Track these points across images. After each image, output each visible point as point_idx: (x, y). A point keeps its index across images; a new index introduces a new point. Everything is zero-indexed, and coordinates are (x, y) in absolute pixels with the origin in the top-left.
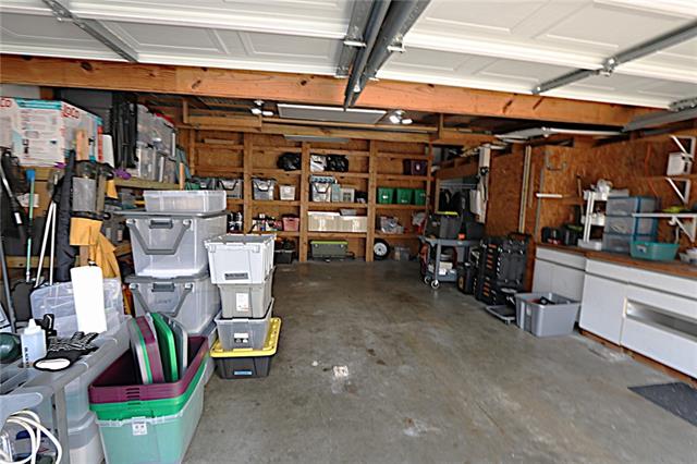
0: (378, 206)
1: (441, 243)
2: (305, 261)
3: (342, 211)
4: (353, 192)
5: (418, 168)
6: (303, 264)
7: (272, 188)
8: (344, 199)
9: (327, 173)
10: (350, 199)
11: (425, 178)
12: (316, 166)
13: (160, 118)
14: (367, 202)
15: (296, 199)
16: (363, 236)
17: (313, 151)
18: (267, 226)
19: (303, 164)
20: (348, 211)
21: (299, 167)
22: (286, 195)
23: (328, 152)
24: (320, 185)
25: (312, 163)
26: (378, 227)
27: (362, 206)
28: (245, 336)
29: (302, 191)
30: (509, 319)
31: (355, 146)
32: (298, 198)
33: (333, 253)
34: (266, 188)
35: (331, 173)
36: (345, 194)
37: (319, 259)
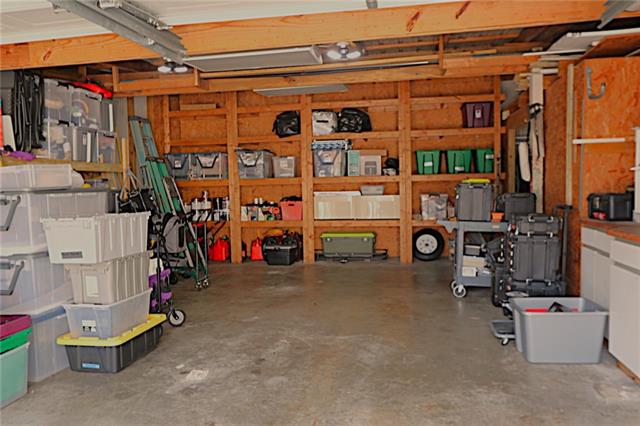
0: (417, 178)
1: (464, 227)
2: (313, 262)
3: (363, 188)
4: (378, 160)
5: (478, 115)
6: (309, 266)
7: (261, 161)
8: (367, 170)
9: (338, 135)
10: (375, 171)
11: (490, 130)
12: (321, 126)
13: (79, 90)
14: (398, 173)
15: (296, 176)
16: (394, 223)
17: (317, 106)
18: (261, 214)
19: (303, 127)
20: (373, 189)
21: (297, 130)
22: (283, 171)
23: (338, 105)
24: (326, 154)
25: (314, 122)
26: (417, 211)
27: (390, 179)
28: (92, 323)
29: (304, 163)
30: (506, 338)
31: (385, 93)
32: (298, 174)
33: (353, 250)
34: (253, 163)
35: (343, 135)
36: (367, 163)
37: (334, 259)
